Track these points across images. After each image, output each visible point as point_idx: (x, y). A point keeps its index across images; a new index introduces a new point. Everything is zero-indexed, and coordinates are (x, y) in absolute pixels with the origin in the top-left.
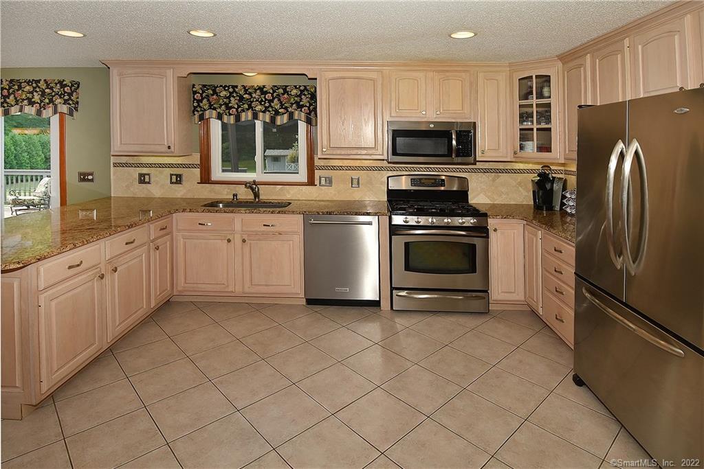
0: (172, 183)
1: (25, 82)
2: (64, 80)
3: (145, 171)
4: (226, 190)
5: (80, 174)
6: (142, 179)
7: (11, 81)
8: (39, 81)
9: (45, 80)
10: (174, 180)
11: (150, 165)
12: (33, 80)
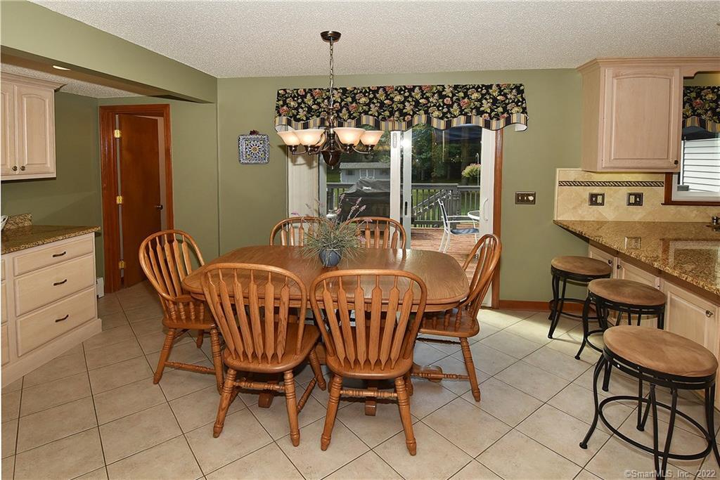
0: (630, 204)
1: (473, 87)
2: (521, 85)
3: (596, 190)
4: (695, 212)
5: (518, 195)
6: (594, 200)
7: (456, 87)
8: (490, 86)
9: (498, 85)
10: (632, 200)
11: (604, 184)
12: (483, 86)
